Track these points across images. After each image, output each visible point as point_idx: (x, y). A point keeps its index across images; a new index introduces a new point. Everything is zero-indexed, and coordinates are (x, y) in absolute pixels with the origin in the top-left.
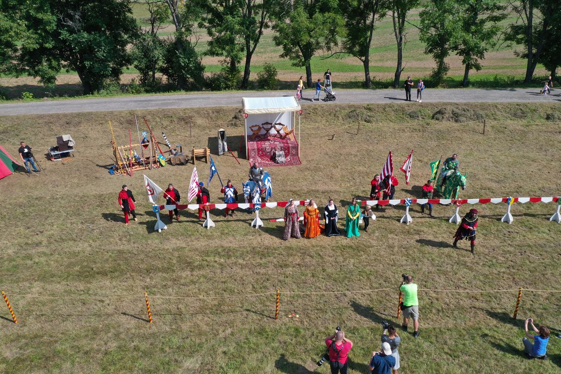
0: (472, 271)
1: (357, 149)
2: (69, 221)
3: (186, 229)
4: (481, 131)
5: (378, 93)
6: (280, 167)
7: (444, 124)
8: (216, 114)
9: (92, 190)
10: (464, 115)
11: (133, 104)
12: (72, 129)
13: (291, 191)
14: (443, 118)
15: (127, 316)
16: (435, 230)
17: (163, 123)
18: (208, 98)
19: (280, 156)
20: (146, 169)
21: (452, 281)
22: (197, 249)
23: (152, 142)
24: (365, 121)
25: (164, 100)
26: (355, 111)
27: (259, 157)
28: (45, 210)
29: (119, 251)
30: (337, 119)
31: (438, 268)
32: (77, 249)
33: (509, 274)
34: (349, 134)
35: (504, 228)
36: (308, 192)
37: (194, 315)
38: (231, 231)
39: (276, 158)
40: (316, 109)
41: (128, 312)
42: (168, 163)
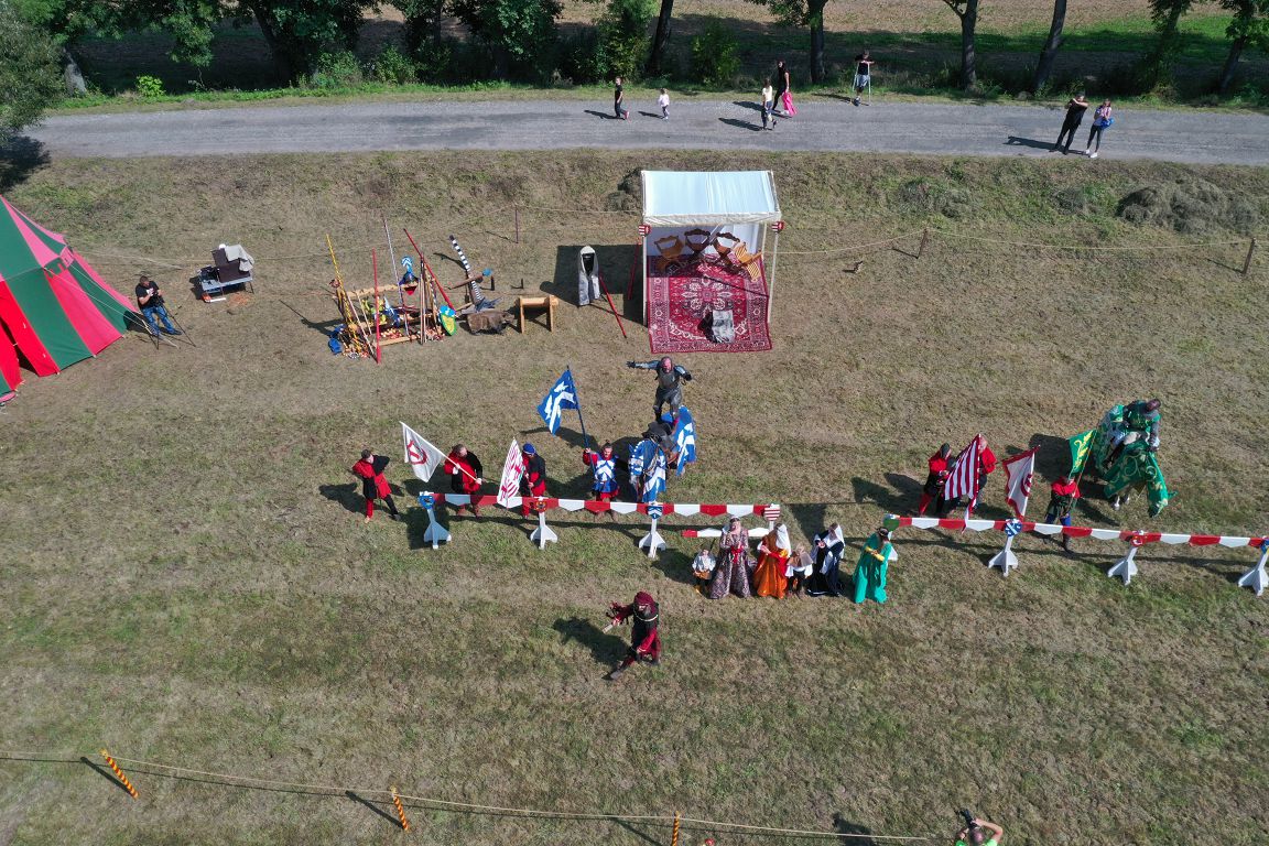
0: (1138, 752)
1: (911, 309)
2: (242, 497)
3: (491, 543)
4: (1239, 262)
5: (988, 119)
6: (722, 356)
7: (1147, 238)
8: (579, 172)
9: (292, 401)
10: (1202, 214)
11: (386, 128)
12: (249, 203)
13: (739, 439)
14: (1145, 215)
15: (358, 804)
16: (1069, 600)
17: (456, 195)
18: (565, 115)
19: (722, 323)
20: (411, 340)
21: (1085, 777)
22: (514, 612)
23: (425, 280)
24: (944, 212)
25: (459, 118)
26: (920, 182)
27: (673, 320)
28: (192, 457)
29: (346, 599)
30: (872, 201)
31: (1056, 730)
32: (259, 586)
33: (1227, 771)
34: (899, 255)
35: (1240, 609)
36: (779, 445)
37: (497, 818)
38: (591, 559)
39: (714, 329)
40: (825, 168)
41: (360, 791)
42: (461, 325)
